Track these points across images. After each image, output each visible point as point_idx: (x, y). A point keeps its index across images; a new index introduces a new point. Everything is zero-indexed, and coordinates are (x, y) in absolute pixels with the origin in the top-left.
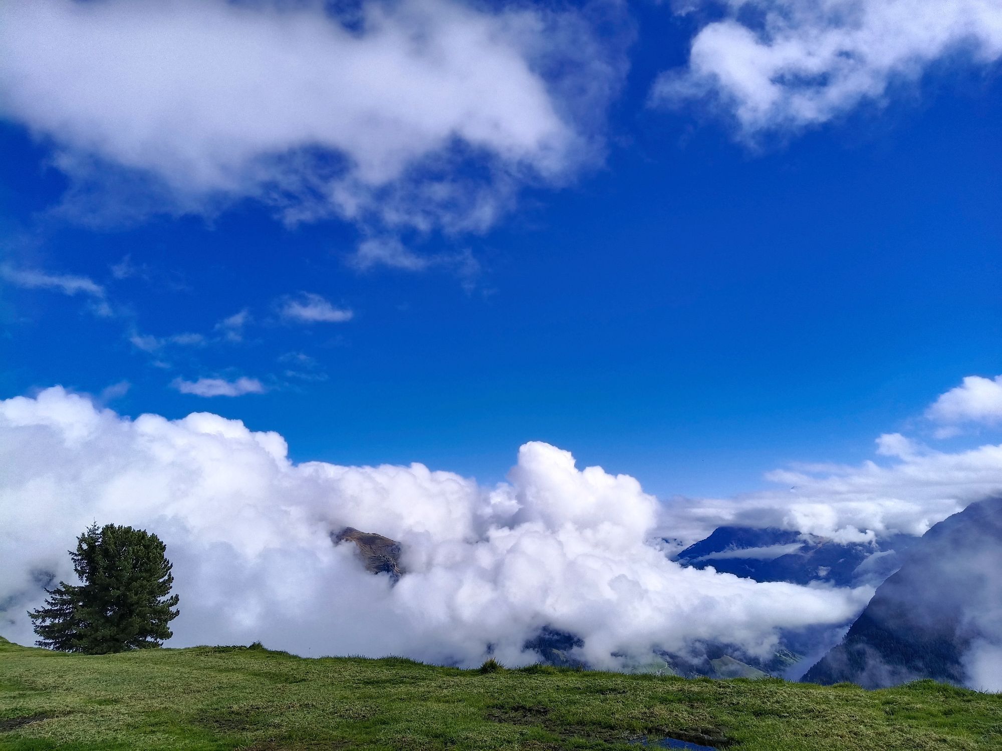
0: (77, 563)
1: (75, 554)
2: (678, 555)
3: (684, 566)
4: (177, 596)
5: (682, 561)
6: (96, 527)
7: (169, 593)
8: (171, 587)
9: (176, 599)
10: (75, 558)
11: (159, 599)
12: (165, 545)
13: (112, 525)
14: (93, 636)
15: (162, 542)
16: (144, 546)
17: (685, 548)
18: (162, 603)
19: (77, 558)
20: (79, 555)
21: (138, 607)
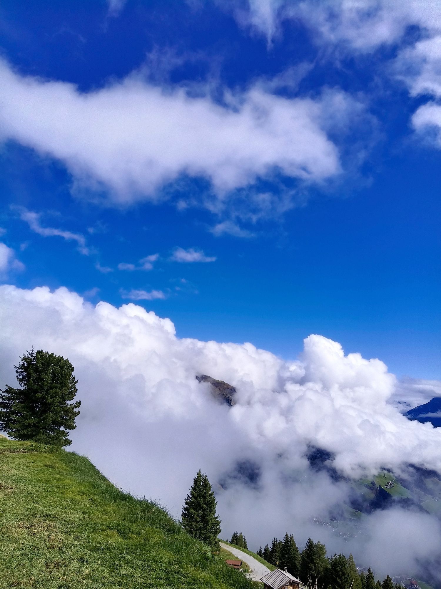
0: (19, 373)
1: (18, 368)
2: (407, 412)
3: (411, 419)
4: (80, 402)
5: (409, 416)
6: (33, 352)
7: (74, 399)
8: (75, 396)
9: (78, 404)
10: (18, 370)
11: (67, 402)
12: (74, 367)
13: (42, 351)
14: (23, 422)
15: (72, 365)
16: (60, 367)
17: (411, 408)
18: (70, 405)
19: (19, 371)
20: (21, 368)
21: (53, 406)
